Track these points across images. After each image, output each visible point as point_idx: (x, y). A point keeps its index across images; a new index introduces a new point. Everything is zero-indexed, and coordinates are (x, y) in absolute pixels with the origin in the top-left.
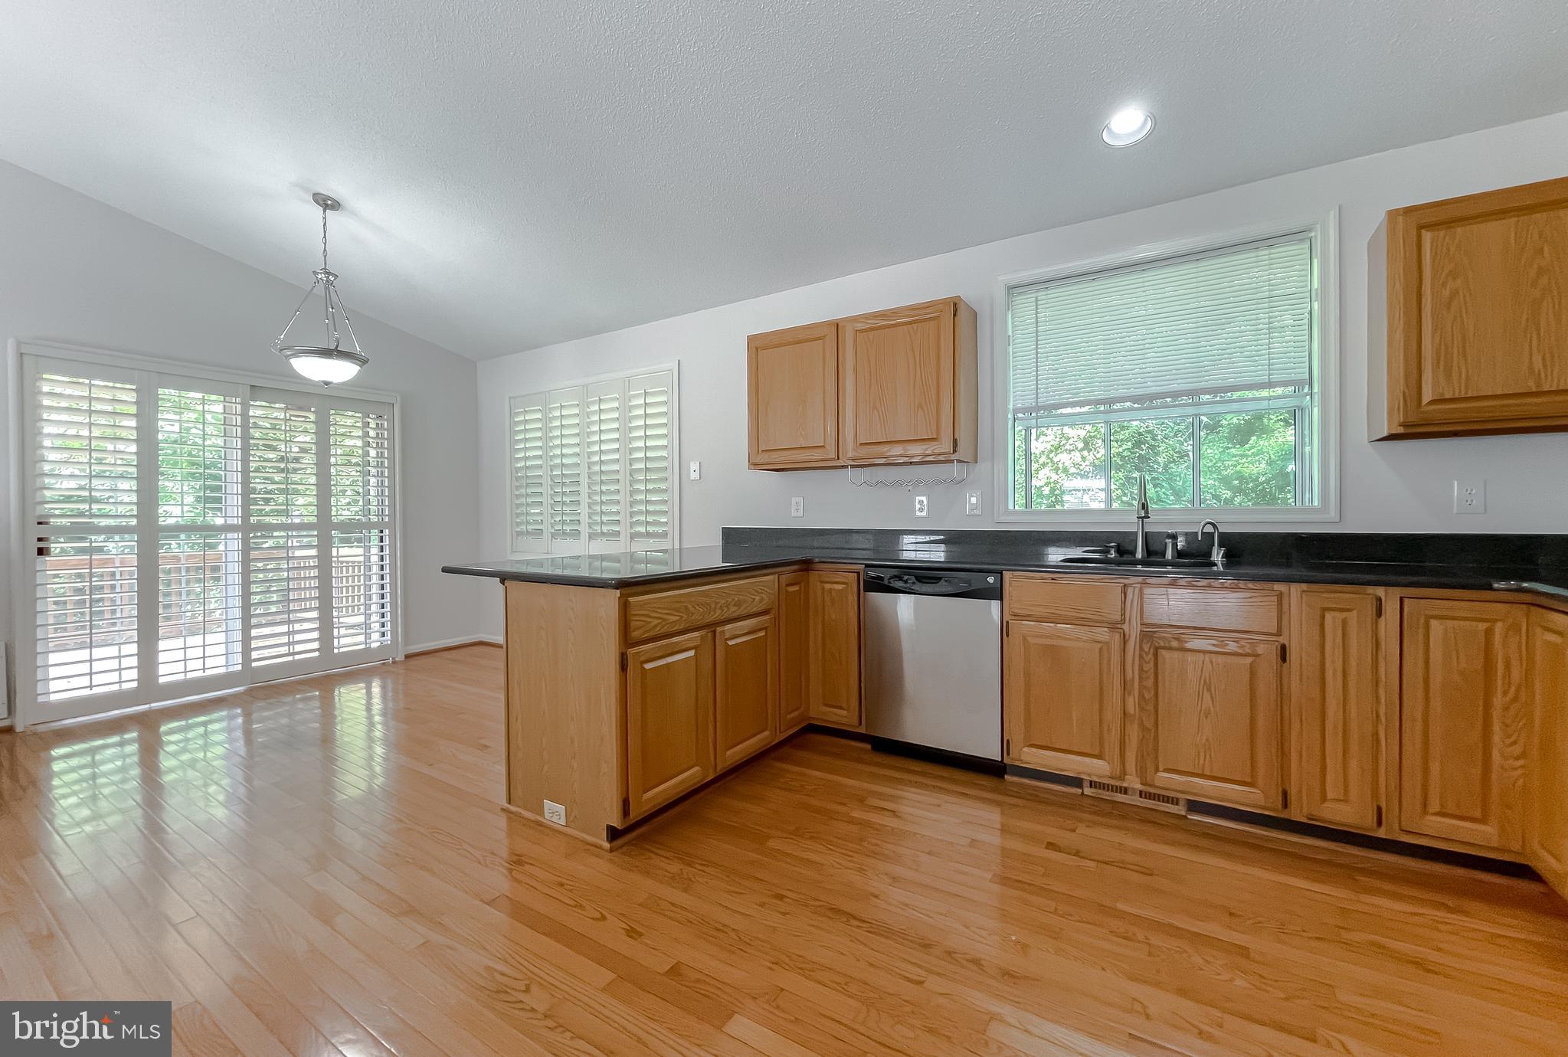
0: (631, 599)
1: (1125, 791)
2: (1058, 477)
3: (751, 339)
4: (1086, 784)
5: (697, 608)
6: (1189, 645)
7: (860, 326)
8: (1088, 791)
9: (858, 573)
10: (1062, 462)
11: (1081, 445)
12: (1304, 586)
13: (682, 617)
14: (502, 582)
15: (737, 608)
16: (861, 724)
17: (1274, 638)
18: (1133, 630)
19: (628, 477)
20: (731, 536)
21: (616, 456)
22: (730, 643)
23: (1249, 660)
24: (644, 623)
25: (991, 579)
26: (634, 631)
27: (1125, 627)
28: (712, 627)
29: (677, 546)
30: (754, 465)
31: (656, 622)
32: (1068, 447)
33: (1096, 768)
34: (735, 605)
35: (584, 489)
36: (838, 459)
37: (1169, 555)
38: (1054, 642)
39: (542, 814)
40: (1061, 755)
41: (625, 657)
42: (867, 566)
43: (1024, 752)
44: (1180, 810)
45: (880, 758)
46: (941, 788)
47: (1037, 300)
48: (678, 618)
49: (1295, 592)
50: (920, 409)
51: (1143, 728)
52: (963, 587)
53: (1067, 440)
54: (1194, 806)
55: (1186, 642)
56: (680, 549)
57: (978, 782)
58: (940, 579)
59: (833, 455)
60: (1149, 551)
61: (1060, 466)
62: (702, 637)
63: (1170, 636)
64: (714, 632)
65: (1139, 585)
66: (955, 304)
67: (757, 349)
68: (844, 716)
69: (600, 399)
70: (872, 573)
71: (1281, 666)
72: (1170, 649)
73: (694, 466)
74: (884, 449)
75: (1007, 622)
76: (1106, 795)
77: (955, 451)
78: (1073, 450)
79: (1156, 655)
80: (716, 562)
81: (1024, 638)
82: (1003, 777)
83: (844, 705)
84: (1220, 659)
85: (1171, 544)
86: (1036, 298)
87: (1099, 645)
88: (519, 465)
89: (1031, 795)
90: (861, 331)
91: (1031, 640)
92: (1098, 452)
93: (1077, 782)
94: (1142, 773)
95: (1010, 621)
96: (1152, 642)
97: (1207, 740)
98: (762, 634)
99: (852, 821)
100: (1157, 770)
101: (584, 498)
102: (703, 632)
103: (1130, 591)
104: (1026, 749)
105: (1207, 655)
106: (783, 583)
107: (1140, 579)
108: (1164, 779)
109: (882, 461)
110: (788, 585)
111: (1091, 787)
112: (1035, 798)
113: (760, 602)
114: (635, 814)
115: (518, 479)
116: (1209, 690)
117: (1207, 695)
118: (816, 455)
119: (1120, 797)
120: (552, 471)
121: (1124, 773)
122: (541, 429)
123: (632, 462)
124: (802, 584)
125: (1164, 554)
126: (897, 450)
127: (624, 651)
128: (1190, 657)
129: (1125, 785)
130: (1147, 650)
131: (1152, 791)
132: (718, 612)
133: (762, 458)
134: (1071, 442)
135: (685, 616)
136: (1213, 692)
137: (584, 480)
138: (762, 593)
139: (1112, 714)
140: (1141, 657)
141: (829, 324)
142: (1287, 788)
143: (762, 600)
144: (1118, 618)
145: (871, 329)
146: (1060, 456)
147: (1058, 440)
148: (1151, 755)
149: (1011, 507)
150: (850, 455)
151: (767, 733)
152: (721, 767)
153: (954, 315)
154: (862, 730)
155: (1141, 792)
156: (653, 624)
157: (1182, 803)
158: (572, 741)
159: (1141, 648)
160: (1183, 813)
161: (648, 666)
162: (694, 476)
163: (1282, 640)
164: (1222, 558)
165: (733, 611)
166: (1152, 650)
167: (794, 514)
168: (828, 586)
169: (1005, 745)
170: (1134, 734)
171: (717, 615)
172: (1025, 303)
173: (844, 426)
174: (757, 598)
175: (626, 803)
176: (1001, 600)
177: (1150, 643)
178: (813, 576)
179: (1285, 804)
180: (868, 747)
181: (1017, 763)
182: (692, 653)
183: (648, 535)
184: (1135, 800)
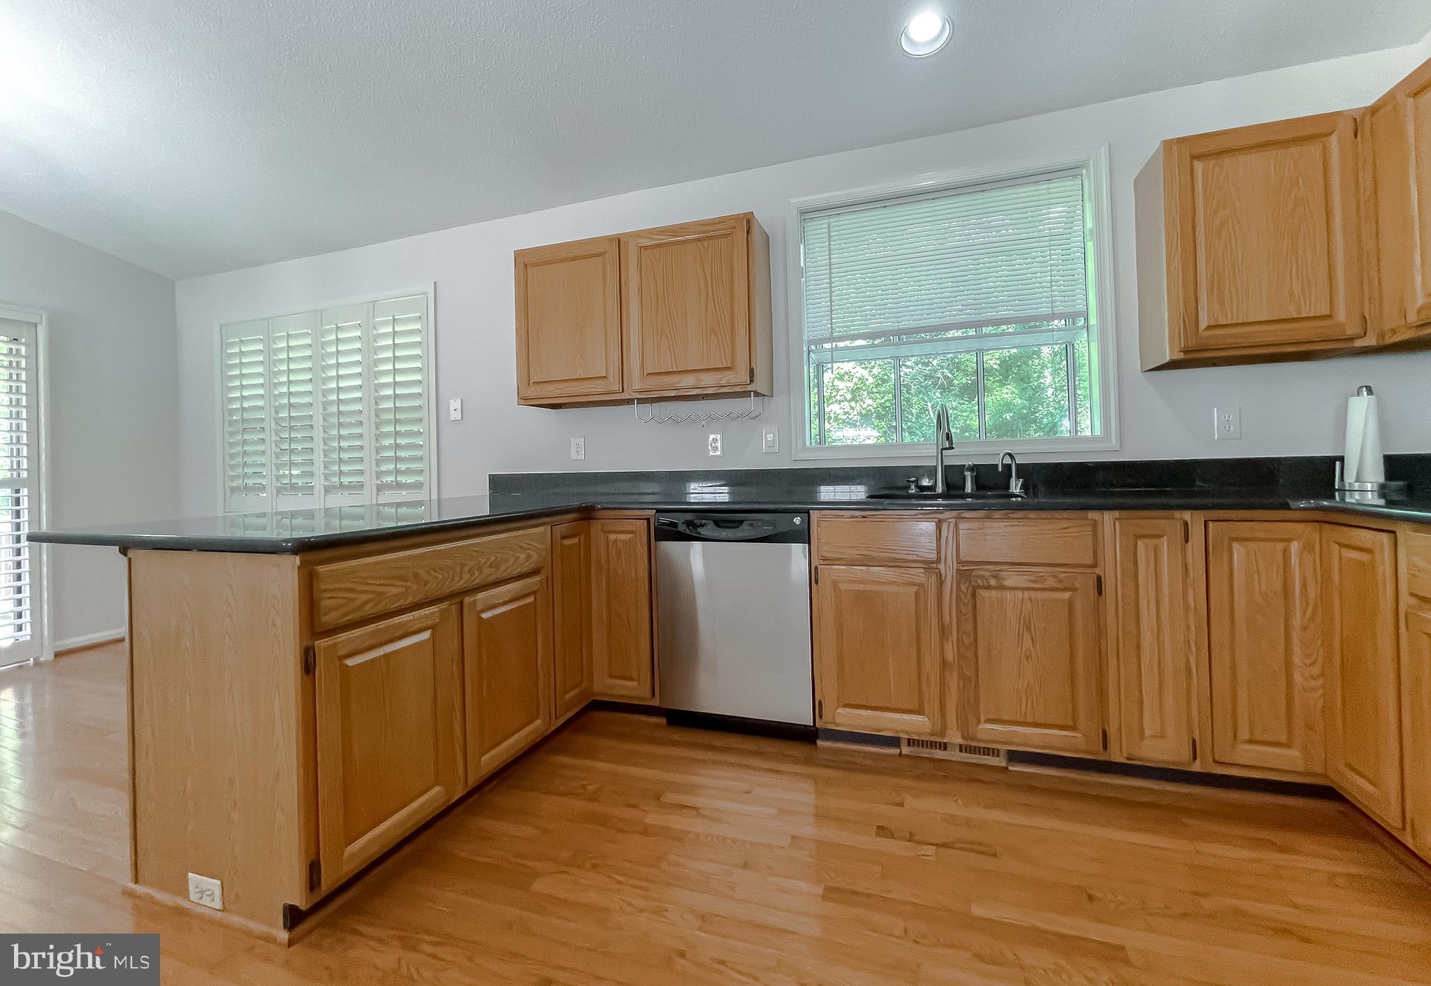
0: (322, 569)
1: (944, 747)
2: (830, 426)
3: (519, 255)
4: (904, 744)
5: (433, 573)
6: (1007, 583)
7: (644, 242)
8: (906, 750)
9: (648, 520)
10: (833, 412)
11: (849, 396)
12: (1116, 514)
13: (408, 588)
14: (124, 551)
15: (492, 570)
16: (653, 695)
17: (1090, 570)
18: (949, 569)
19: (373, 419)
20: (498, 484)
21: (358, 395)
22: (485, 616)
23: (1067, 595)
24: (342, 602)
25: (797, 520)
26: (325, 614)
27: (942, 567)
28: (458, 597)
29: (435, 497)
30: (525, 400)
31: (364, 597)
32: (838, 398)
33: (916, 724)
34: (491, 566)
35: (318, 434)
36: (623, 391)
37: (969, 488)
38: (868, 587)
39: (184, 893)
40: (878, 713)
41: (311, 653)
42: (659, 511)
43: (839, 714)
44: (1000, 762)
45: (678, 735)
46: (748, 767)
47: (829, 227)
48: (403, 590)
49: (1108, 520)
50: (713, 335)
51: (962, 676)
52: (768, 530)
53: (838, 392)
54: (1014, 757)
55: (1003, 579)
56: (439, 500)
57: (789, 753)
58: (741, 522)
59: (617, 387)
60: (948, 485)
61: (832, 415)
62: (441, 611)
63: (988, 574)
64: (461, 603)
65: (954, 520)
66: (748, 221)
67: (526, 266)
68: (634, 688)
69: (337, 328)
70: (665, 519)
71: (1098, 599)
72: (989, 587)
73: (455, 404)
74: (674, 379)
75: (816, 568)
76: (925, 752)
77: (751, 381)
78: (842, 401)
79: (974, 595)
80: (483, 510)
81: (835, 583)
82: (815, 743)
83: (635, 675)
84: (1039, 595)
85: (970, 477)
86: (829, 224)
87: (915, 588)
88: (234, 407)
89: (848, 762)
90: (646, 248)
91: (842, 587)
92: (864, 403)
93: (894, 742)
94: (963, 726)
95: (819, 566)
96: (970, 582)
97: (1028, 685)
98: (531, 599)
100: (979, 722)
101: (318, 445)
102: (444, 605)
103: (945, 526)
104: (840, 710)
105: (1026, 594)
106: (557, 535)
107: (954, 513)
108: (987, 731)
109: (673, 394)
110: (563, 538)
111: (909, 745)
112: (851, 766)
113: (524, 561)
114: (328, 882)
115: (231, 423)
116: (1029, 629)
117: (1027, 637)
118: (597, 387)
119: (939, 754)
120: (276, 413)
121: (944, 727)
122: (262, 362)
123: (378, 400)
124: (582, 537)
125: (963, 488)
126: (688, 381)
127: (310, 643)
128: (1007, 594)
129: (946, 740)
130: (964, 590)
131: (974, 744)
132: (466, 576)
133: (532, 391)
134: (840, 393)
135: (415, 587)
136: (1033, 632)
137: (318, 422)
138: (529, 549)
139: (931, 667)
140: (958, 598)
141: (609, 239)
142: (1107, 729)
143: (529, 557)
144: (934, 556)
145: (657, 246)
146: (831, 407)
147: (829, 391)
148: (970, 710)
149: (808, 444)
150: (636, 386)
151: (538, 722)
152: (473, 780)
153: (748, 232)
154: (656, 702)
155: (961, 746)
156: (358, 602)
157: (1001, 754)
158: (231, 782)
159: (958, 588)
160: (1004, 764)
161: (350, 662)
162: (455, 415)
163: (1098, 571)
164: (1020, 489)
165: (489, 574)
166: (970, 588)
167: (574, 456)
168: (612, 537)
169: (817, 708)
170: (953, 682)
171: (465, 582)
172: (818, 228)
173: (629, 349)
174: (523, 556)
175: (314, 869)
176: (809, 543)
177: (968, 582)
178: (596, 526)
179: (1105, 747)
180: (663, 721)
181: (830, 727)
182: (426, 635)
183: (399, 486)
184: (953, 755)
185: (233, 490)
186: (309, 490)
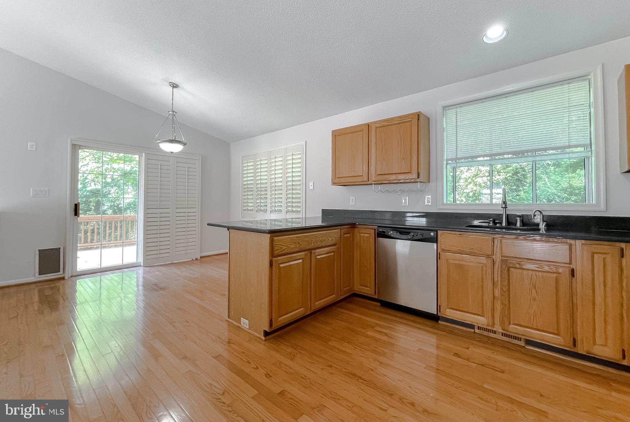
0: (275, 238)
1: (495, 332)
2: (477, 188)
3: (333, 132)
4: (476, 328)
5: (303, 242)
6: (524, 267)
7: (377, 125)
8: (477, 331)
9: (375, 230)
10: (478, 182)
11: (487, 174)
12: (583, 241)
13: (296, 246)
14: (228, 230)
15: (321, 243)
16: (375, 294)
17: (568, 266)
18: (498, 258)
19: (286, 188)
20: (326, 213)
21: (281, 180)
22: (318, 257)
23: (555, 275)
24: (279, 248)
25: (432, 234)
26: (275, 251)
27: (494, 257)
28: (310, 250)
29: (304, 216)
30: (334, 183)
31: (285, 248)
32: (481, 175)
33: (481, 321)
34: (320, 242)
35: (269, 193)
36: (368, 181)
37: (518, 224)
38: (461, 263)
39: (240, 323)
40: (464, 313)
41: (272, 261)
42: (379, 226)
43: (447, 311)
44: (522, 343)
45: (383, 309)
46: (408, 324)
47: (456, 112)
48: (295, 246)
49: (578, 244)
50: (403, 160)
51: (502, 304)
52: (419, 237)
53: (481, 172)
54: (529, 342)
55: (523, 265)
56: (305, 217)
57: (425, 323)
58: (409, 233)
59: (366, 179)
60: (509, 223)
61: (478, 183)
62: (305, 254)
63: (515, 262)
64: (311, 252)
65: (500, 238)
66: (418, 115)
67: (335, 136)
68: (369, 291)
69: (275, 157)
70: (381, 230)
71: (572, 279)
72: (515, 268)
73: (311, 184)
74: (388, 176)
75: (440, 253)
76: (486, 333)
77: (418, 178)
78: (484, 176)
79: (508, 270)
80: (319, 223)
81: (447, 260)
82: (438, 322)
83: (369, 286)
84: (540, 274)
85: (519, 220)
86: (456, 111)
87: (482, 265)
88: (245, 183)
89: (450, 330)
90: (378, 127)
91: (450, 261)
92: (495, 177)
93: (471, 326)
94: (502, 324)
95: (441, 253)
96: (507, 264)
97: (534, 311)
98: (332, 254)
99: (367, 336)
100: (510, 324)
101: (269, 196)
102: (306, 252)
103: (496, 241)
104: (448, 310)
105: (534, 272)
106: (342, 233)
107: (501, 236)
108: (513, 329)
109: (387, 182)
110: (345, 234)
111: (478, 329)
112: (451, 332)
113: (330, 241)
114: (275, 327)
115: (244, 188)
116: (535, 288)
117: (534, 291)
118: (360, 179)
119: (492, 335)
120: (257, 185)
121: (493, 324)
122: (253, 169)
123: (287, 182)
124: (351, 233)
125: (516, 225)
126: (393, 177)
127: (272, 259)
128: (525, 272)
129: (494, 329)
130: (504, 268)
131: (508, 333)
132: (313, 244)
133: (337, 181)
134: (482, 173)
135: (298, 246)
136: (537, 289)
137: (269, 189)
138: (332, 237)
139: (488, 298)
140: (501, 271)
141: (365, 125)
142: (576, 338)
143: (332, 240)
144: (490, 253)
145: (383, 126)
146: (477, 179)
147: (476, 172)
148: (507, 318)
149: (445, 202)
150: (373, 179)
151: (334, 296)
152: (313, 309)
153: (418, 120)
154: (376, 297)
155: (502, 333)
156: (283, 249)
157: (522, 340)
158: (252, 294)
159: (501, 267)
160: (523, 345)
161: (281, 266)
162: (311, 188)
163: (572, 266)
164: (544, 227)
165: (319, 244)
166: (506, 268)
167: (351, 204)
168: (362, 235)
169: (438, 307)
170: (498, 306)
171: (312, 246)
172: (451, 113)
173: (371, 167)
174: (330, 239)
175: (271, 322)
176: (437, 243)
177: (506, 265)
178: (356, 230)
179: (575, 345)
180: (379, 304)
181: (444, 316)
182: (301, 261)
183: (293, 211)
184: (500, 337)
185: (244, 210)
186: (265, 211)
